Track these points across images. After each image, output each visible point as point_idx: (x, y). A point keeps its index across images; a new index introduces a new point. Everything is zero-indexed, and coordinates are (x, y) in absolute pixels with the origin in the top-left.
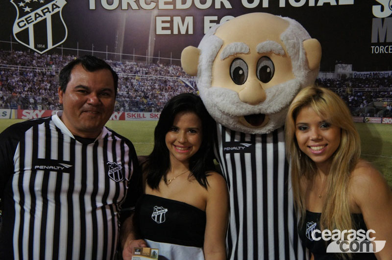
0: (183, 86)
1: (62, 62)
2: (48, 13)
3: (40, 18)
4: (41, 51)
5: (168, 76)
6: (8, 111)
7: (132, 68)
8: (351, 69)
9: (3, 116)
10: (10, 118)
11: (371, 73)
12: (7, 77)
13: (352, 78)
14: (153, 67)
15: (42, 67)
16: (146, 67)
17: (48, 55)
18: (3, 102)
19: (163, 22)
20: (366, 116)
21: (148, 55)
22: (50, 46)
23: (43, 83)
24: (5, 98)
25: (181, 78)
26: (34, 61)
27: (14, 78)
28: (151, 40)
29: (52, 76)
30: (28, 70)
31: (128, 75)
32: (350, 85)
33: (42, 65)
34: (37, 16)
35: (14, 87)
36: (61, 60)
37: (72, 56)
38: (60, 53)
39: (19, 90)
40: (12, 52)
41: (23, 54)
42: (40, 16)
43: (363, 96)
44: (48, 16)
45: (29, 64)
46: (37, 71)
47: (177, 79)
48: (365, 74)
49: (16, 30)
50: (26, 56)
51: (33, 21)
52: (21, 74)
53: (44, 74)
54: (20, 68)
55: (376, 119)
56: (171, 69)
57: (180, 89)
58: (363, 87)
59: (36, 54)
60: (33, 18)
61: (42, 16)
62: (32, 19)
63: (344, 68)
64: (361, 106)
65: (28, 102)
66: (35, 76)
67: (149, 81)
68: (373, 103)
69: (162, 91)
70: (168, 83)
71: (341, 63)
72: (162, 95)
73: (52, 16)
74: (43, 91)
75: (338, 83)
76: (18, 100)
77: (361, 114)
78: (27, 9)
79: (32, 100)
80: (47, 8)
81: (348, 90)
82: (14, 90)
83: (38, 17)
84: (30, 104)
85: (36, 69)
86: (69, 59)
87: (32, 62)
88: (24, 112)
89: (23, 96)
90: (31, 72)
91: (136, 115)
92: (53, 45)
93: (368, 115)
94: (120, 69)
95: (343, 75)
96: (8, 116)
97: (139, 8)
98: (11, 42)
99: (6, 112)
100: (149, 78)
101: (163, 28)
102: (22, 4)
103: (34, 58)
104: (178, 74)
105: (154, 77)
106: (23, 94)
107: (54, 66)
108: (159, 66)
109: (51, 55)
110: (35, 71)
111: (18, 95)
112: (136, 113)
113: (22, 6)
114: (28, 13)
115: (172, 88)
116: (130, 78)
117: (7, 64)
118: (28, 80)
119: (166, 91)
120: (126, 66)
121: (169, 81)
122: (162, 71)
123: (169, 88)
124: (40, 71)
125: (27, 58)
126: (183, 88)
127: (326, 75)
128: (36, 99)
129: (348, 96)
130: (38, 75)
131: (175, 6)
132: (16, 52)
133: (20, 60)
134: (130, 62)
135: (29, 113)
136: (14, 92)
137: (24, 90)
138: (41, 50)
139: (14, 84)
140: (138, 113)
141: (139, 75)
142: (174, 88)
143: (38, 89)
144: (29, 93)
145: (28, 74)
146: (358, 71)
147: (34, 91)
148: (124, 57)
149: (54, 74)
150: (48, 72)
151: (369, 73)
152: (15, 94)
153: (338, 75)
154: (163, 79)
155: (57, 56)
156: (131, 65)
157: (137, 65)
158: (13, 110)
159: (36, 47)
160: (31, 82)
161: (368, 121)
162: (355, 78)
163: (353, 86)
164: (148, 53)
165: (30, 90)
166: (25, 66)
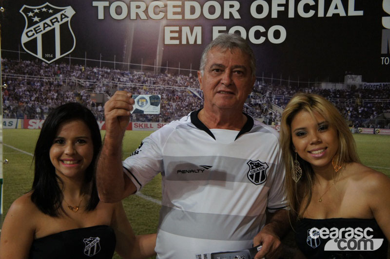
0: (191, 96)
1: (69, 71)
2: (57, 22)
3: (49, 27)
4: (49, 61)
5: (176, 86)
6: (14, 121)
7: (140, 78)
8: (361, 80)
9: (9, 125)
10: (16, 128)
11: (381, 84)
12: (14, 86)
13: (362, 89)
14: (161, 76)
15: (49, 76)
16: (153, 77)
17: (56, 64)
18: (10, 112)
19: (172, 32)
20: (377, 128)
21: (156, 65)
22: (58, 56)
23: (50, 93)
24: (12, 108)
25: (189, 88)
26: (42, 71)
27: (21, 87)
28: (160, 49)
29: (59, 85)
30: (35, 79)
31: (136, 85)
32: (360, 96)
33: (50, 74)
34: (46, 25)
35: (21, 97)
36: (69, 69)
37: (79, 66)
38: (67, 63)
39: (26, 100)
40: (19, 61)
41: (30, 63)
42: (49, 26)
43: (373, 107)
44: (57, 26)
45: (37, 74)
46: (44, 80)
47: (185, 89)
48: (374, 85)
49: (24, 39)
50: (33, 66)
51: (42, 31)
52: (29, 83)
53: (51, 84)
54: (27, 77)
55: (387, 131)
56: (179, 79)
57: (188, 99)
58: (373, 98)
59: (43, 63)
60: (42, 27)
61: (50, 26)
62: (40, 29)
63: (353, 79)
64: (371, 117)
65: (35, 112)
66: (42, 85)
67: (157, 91)
68: (384, 115)
69: (170, 101)
70: (176, 93)
71: (351, 74)
72: (170, 105)
73: (61, 26)
74: (50, 101)
75: (347, 93)
76: (25, 110)
77: (371, 126)
78: (36, 19)
79: (38, 110)
80: (56, 18)
81: (358, 101)
82: (21, 100)
83: (47, 27)
84: (37, 113)
85: (43, 78)
86: (77, 68)
87: (40, 71)
88: (31, 122)
89: (30, 105)
90: (38, 81)
91: (143, 126)
92: (61, 55)
93: (378, 126)
94: (128, 79)
95: (352, 85)
96: (14, 126)
97: (147, 17)
98: (19, 52)
99: (12, 122)
100: (157, 88)
101: (172, 38)
102: (31, 14)
103: (42, 67)
104: (186, 84)
105: (162, 87)
106: (30, 104)
107: (61, 76)
108: (167, 76)
109: (59, 64)
110: (43, 81)
111: (25, 105)
112: (144, 123)
113: (31, 16)
114: (37, 22)
115: (180, 98)
116: (138, 88)
117: (15, 73)
118: (35, 90)
119: (174, 101)
120: (133, 76)
121: (177, 91)
122: (170, 81)
123: (177, 98)
124: (47, 80)
125: (34, 68)
126: (191, 98)
127: (335, 86)
128: (43, 108)
129: (357, 107)
130: (45, 84)
131: (183, 17)
132: (24, 62)
133: (27, 69)
134: (138, 72)
135: (36, 123)
136: (21, 102)
137: (31, 100)
138: (49, 59)
139: (21, 93)
140: (146, 123)
141: (147, 84)
142: (182, 98)
143: (45, 98)
144: (36, 103)
145: (35, 84)
146: (368, 82)
147: (41, 101)
148: (132, 67)
149: (62, 83)
150: (55, 81)
151: (379, 84)
152: (22, 104)
153: (348, 86)
154: (171, 89)
155: (65, 65)
156: (139, 75)
157: (145, 74)
158: (19, 120)
159: (44, 56)
160: (38, 92)
161: (379, 132)
162: (364, 89)
163: (363, 97)
164: (156, 64)
165: (37, 99)
166: (32, 75)
